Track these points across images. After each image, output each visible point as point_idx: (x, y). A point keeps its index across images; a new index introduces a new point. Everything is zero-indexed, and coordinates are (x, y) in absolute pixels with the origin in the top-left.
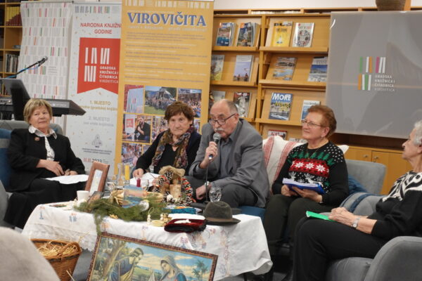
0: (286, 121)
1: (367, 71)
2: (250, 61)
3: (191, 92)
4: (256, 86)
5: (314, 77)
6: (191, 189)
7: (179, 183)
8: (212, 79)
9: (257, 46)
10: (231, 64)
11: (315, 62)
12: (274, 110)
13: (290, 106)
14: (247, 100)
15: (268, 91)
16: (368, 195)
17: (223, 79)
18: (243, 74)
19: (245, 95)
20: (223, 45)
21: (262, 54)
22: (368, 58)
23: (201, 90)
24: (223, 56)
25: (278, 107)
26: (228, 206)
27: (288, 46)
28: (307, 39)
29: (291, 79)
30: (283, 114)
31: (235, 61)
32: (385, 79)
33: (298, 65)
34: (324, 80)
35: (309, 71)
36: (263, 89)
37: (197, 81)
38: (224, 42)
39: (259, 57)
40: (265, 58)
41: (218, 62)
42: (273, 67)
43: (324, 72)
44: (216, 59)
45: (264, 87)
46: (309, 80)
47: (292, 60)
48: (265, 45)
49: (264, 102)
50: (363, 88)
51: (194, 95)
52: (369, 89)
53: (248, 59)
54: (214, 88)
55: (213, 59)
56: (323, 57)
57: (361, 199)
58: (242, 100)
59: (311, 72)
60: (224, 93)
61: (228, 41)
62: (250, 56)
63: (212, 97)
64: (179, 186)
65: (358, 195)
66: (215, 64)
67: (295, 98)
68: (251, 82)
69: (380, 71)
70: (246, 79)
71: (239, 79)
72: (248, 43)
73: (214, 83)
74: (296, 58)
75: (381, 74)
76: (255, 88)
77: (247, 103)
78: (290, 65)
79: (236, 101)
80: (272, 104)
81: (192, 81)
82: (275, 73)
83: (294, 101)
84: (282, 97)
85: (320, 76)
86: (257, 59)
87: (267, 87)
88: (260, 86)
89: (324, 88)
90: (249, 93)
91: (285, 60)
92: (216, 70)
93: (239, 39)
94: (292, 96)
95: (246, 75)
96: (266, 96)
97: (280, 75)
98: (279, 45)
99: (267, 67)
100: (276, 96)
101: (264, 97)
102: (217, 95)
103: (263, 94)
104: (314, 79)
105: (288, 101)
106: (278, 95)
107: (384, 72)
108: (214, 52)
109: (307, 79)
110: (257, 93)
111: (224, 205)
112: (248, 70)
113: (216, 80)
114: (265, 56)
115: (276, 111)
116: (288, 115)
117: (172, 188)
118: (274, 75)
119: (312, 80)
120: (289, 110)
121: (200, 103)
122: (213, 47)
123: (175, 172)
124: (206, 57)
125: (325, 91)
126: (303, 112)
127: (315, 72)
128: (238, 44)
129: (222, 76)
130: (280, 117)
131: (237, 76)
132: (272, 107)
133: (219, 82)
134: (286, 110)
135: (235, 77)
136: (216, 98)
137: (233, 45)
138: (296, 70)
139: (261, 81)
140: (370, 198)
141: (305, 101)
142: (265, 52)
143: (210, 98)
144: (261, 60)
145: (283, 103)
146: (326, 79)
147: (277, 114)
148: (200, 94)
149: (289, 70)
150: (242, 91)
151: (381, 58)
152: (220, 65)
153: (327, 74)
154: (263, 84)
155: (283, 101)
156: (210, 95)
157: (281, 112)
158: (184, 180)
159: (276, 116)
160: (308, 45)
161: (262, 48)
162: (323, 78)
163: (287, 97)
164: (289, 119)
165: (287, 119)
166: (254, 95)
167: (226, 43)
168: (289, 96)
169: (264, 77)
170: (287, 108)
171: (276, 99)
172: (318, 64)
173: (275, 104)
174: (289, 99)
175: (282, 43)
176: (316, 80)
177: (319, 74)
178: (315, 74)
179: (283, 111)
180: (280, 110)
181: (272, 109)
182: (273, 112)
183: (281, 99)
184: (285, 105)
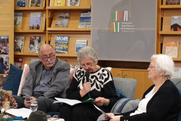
0: (66, 54)
1: (116, 20)
2: (40, 16)
3: (2, 38)
4: (45, 32)
5: (82, 25)
6: (16, 104)
7: (9, 100)
8: (15, 29)
9: (44, 6)
10: (27, 18)
11: (82, 15)
12: (57, 47)
13: (68, 44)
14: (39, 41)
15: (53, 35)
16: (129, 100)
17: (22, 28)
18: (36, 25)
19: (38, 38)
20: (22, 6)
21: (47, 11)
22: (116, 12)
23: (8, 36)
24: (21, 14)
25: (60, 45)
26: (44, 113)
27: (64, 6)
28: (76, 0)
29: (67, 26)
30: (63, 50)
31: (30, 16)
32: (128, 24)
33: (71, 17)
34: (89, 27)
35: (79, 21)
36: (49, 34)
37: (5, 31)
38: (22, 4)
39: (45, 13)
40: (50, 14)
41: (18, 17)
42: (55, 19)
43: (89, 22)
44: (17, 16)
45: (50, 32)
46: (79, 27)
47: (67, 14)
48: (49, 6)
49: (51, 42)
50: (115, 31)
51: (4, 40)
52: (118, 31)
53: (39, 15)
54: (17, 34)
55: (15, 15)
56: (87, 12)
57: (125, 103)
58: (36, 42)
59: (80, 22)
60: (23, 38)
61: (24, 4)
62: (40, 13)
63: (15, 41)
64: (9, 102)
65: (123, 100)
66: (17, 19)
67: (70, 39)
68: (42, 30)
69: (124, 20)
70: (38, 28)
71: (33, 28)
72: (38, 5)
73: (16, 31)
74: (70, 13)
75: (126, 21)
76: (44, 33)
77: (39, 44)
78: (66, 18)
79: (32, 43)
80: (56, 43)
81: (2, 31)
82: (57, 23)
83: (70, 41)
84: (62, 39)
85: (87, 24)
86: (44, 15)
87: (52, 33)
88: (47, 32)
89: (90, 31)
90: (40, 37)
91: (62, 15)
92: (18, 23)
93: (32, 2)
94: (69, 37)
95: (38, 25)
96: (52, 38)
97: (60, 24)
98: (59, 5)
99: (51, 20)
100: (58, 38)
101: (50, 39)
102: (19, 39)
103: (50, 37)
104: (82, 26)
105: (66, 41)
106: (60, 37)
107: (127, 20)
108: (16, 11)
109: (78, 27)
110: (45, 36)
111: (42, 113)
112: (39, 22)
113: (18, 29)
114: (50, 12)
115: (59, 48)
116: (67, 50)
117: (4, 103)
118: (56, 25)
119: (81, 27)
120: (67, 47)
121: (8, 45)
122: (15, 8)
123: (6, 93)
124: (11, 14)
125: (90, 34)
126: (77, 47)
127: (83, 22)
128: (31, 6)
129: (22, 26)
130: (62, 52)
131: (32, 26)
132: (56, 45)
133: (20, 31)
134: (66, 47)
135: (30, 27)
136: (18, 41)
137: (28, 6)
138: (70, 21)
139: (48, 29)
140: (131, 101)
141: (77, 41)
142: (49, 10)
143: (14, 42)
144: (47, 15)
145: (63, 42)
146: (90, 26)
147: (60, 49)
148: (8, 39)
149: (65, 21)
150: (35, 35)
151: (125, 12)
152: (20, 19)
153: (91, 23)
154: (49, 31)
155: (63, 41)
156: (14, 39)
157: (62, 48)
158: (12, 98)
159: (59, 51)
160: (78, 5)
161: (47, 8)
162: (88, 26)
163: (66, 38)
164: (68, 53)
165: (66, 53)
166: (44, 38)
167: (23, 5)
168: (67, 38)
169: (50, 26)
170: (66, 45)
171: (58, 40)
172: (84, 16)
173: (58, 43)
174: (67, 40)
175: (60, 4)
176: (84, 27)
177: (85, 23)
178: (83, 23)
179: (63, 47)
180: (61, 47)
181: (56, 46)
182: (57, 49)
183: (61, 40)
184: (65, 43)
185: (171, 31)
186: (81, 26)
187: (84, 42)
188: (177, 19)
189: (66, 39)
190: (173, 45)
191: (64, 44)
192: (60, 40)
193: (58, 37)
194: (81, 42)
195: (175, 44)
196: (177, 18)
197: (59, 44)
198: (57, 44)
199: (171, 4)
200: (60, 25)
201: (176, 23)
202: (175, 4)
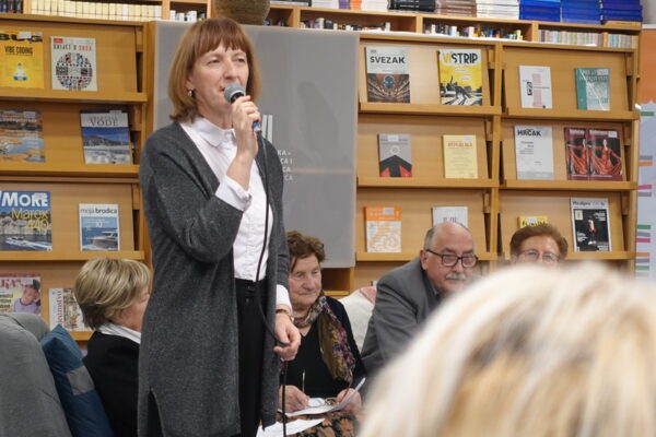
0: (48, 252)
5: (97, 153)
12: (10, 230)
13: (49, 218)
25: (19, 222)
27: (42, 86)
28: (84, 72)
29: (42, 158)
30: (36, 237)
34: (123, 159)
43: (118, 144)
46: (89, 159)
47: (30, 116)
56: (108, 112)
59: (86, 144)
67: (57, 200)
78: (30, 127)
80: (4, 216)
83: (57, 207)
84: (25, 200)
85: (111, 151)
94: (49, 195)
98: (21, 84)
100: (10, 198)
104: (100, 158)
105: (41, 208)
106: (15, 195)
109: (83, 159)
115: (16, 231)
116: (48, 238)
120: (48, 227)
126: (84, 230)
127: (96, 144)
130: (30, 244)
132: (6, 223)
134: (43, 229)
141: (82, 206)
145: (31, 213)
147: (22, 237)
149: (31, 140)
151: (265, 117)
155: (30, 207)
157: (28, 231)
159: (18, 243)
160: (92, 87)
162: (119, 156)
163: (38, 199)
164: (55, 248)
165: (49, 247)
168: (44, 197)
170: (45, 222)
171: (10, 204)
172: (96, 125)
173: (10, 215)
174: (44, 205)
175: (25, 79)
176: (106, 160)
177: (108, 148)
178: (97, 147)
179: (35, 230)
180: (27, 227)
181: (6, 227)
182: (8, 235)
183: (23, 204)
184: (38, 216)
185: (381, 175)
186: (95, 158)
187: (109, 211)
188: (396, 144)
189: (40, 202)
190: (386, 216)
191: (34, 218)
192: (16, 204)
193: (7, 195)
194: (98, 211)
195: (393, 213)
196: (397, 140)
197: (15, 219)
198: (7, 218)
199: (385, 100)
200: (12, 152)
201: (393, 154)
202: (395, 101)
